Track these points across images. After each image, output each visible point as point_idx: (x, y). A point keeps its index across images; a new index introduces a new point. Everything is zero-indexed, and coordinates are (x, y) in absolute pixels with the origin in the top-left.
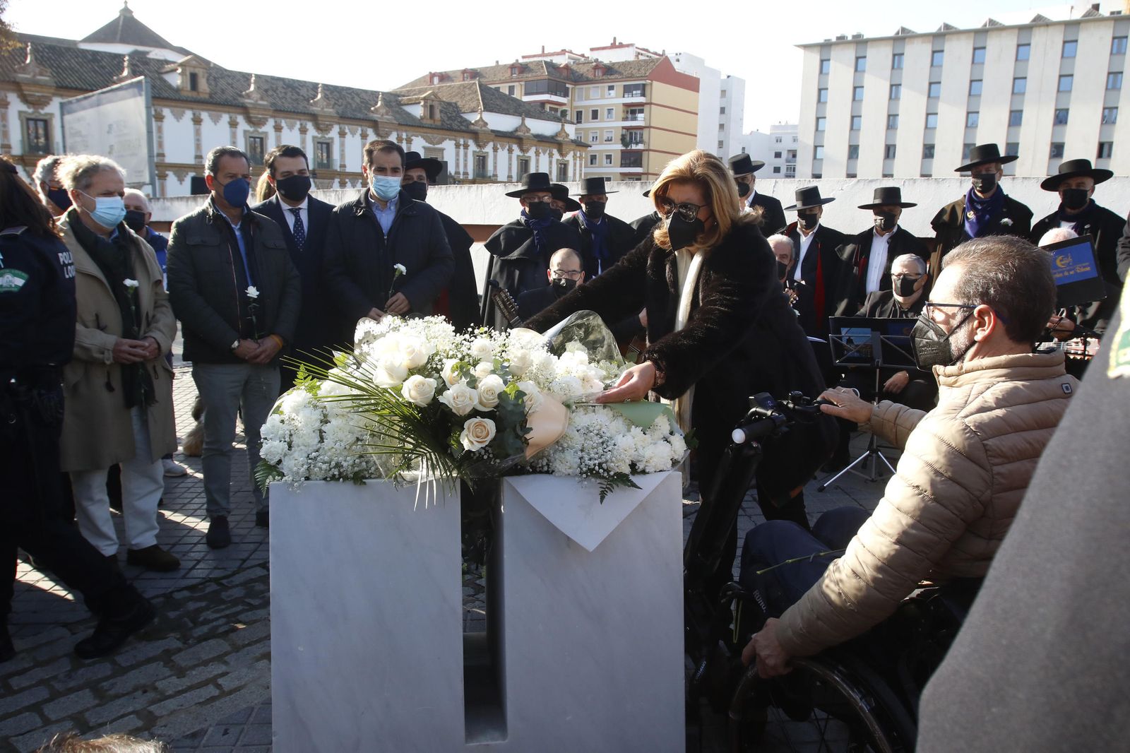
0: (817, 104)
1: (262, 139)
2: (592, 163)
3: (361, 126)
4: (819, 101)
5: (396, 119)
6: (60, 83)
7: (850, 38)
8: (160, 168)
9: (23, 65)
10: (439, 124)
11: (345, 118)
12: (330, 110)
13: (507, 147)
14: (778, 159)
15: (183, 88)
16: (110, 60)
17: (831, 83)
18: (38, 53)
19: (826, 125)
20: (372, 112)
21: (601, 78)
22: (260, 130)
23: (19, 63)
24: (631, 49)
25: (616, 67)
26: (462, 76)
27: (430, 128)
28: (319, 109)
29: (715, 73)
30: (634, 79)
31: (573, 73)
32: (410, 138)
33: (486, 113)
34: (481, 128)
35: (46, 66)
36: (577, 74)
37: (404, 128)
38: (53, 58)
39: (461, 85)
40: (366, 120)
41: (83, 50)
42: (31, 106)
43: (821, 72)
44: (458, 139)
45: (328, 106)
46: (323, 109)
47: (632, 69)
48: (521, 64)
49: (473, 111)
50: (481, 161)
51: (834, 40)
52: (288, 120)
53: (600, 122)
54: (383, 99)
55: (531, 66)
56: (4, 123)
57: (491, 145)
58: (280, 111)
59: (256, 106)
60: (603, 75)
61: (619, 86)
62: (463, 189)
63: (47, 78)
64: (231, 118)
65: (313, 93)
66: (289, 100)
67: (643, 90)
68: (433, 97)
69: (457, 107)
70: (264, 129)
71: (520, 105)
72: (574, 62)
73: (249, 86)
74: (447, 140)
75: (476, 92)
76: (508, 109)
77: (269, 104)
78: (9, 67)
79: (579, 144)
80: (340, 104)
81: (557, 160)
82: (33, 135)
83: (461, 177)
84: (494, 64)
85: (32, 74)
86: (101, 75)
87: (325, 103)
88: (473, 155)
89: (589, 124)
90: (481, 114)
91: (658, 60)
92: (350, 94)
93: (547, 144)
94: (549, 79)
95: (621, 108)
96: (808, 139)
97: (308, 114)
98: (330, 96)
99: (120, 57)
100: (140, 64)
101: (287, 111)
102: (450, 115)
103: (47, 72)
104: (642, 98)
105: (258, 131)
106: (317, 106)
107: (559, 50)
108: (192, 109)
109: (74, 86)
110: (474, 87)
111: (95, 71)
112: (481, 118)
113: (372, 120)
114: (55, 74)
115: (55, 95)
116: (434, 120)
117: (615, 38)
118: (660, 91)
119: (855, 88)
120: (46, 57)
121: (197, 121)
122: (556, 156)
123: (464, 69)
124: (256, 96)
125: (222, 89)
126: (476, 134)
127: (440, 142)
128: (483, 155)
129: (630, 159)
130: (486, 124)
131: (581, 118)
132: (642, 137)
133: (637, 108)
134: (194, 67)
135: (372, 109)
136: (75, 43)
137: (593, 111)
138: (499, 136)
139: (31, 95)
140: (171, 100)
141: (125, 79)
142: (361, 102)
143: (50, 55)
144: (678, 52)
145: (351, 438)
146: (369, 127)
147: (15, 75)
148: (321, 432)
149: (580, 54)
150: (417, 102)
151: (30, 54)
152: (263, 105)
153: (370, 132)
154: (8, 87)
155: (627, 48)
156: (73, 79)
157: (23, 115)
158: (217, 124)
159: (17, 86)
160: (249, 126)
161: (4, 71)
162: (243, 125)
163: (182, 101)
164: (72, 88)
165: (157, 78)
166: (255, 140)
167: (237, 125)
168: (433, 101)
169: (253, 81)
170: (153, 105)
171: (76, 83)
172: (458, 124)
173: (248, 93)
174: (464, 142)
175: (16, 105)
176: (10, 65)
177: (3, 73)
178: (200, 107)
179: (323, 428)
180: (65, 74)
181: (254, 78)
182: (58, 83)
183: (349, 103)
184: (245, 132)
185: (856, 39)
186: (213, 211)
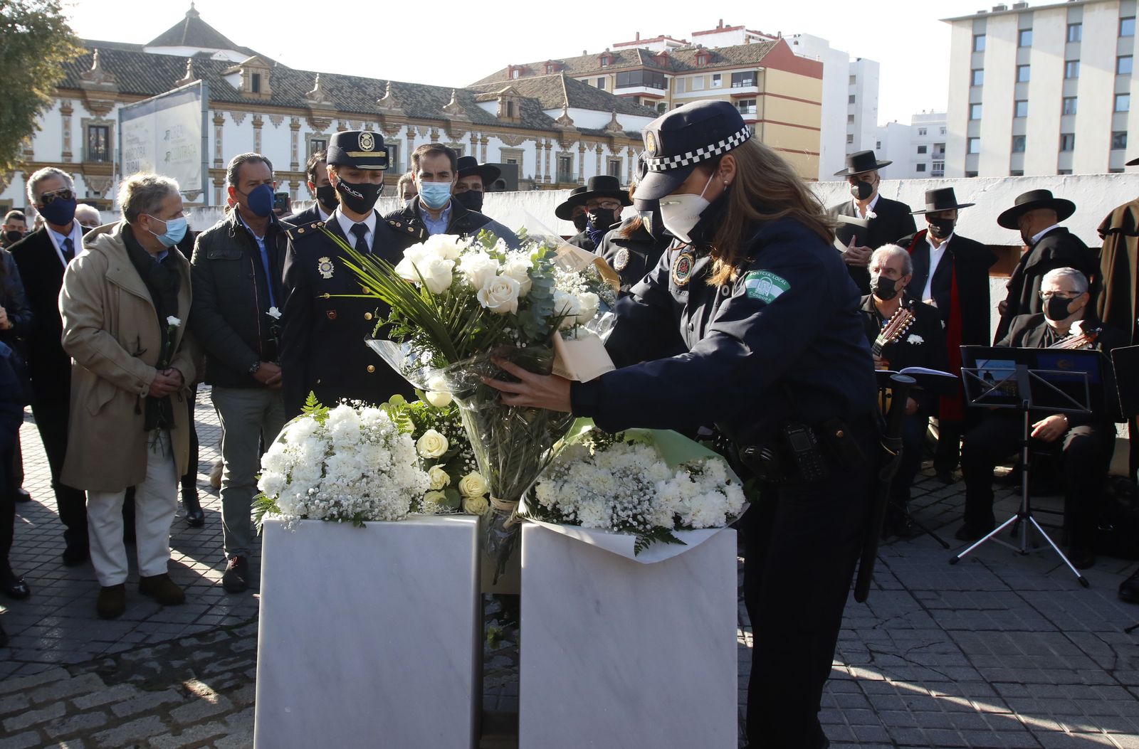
0: (970, 88)
3: (431, 126)
4: (972, 84)
5: (470, 117)
6: (123, 88)
7: (1010, 8)
8: (217, 175)
9: (88, 71)
10: (518, 122)
11: (414, 117)
12: (398, 110)
13: (596, 147)
14: (922, 155)
15: (245, 90)
16: (173, 64)
17: (988, 62)
18: (104, 59)
19: (982, 112)
20: (444, 111)
21: (705, 66)
22: (323, 133)
23: (85, 70)
24: (740, 32)
25: (723, 53)
26: (545, 69)
27: (508, 127)
28: (387, 109)
29: (842, 56)
30: (744, 66)
31: (671, 62)
32: (485, 139)
33: (571, 109)
34: (566, 126)
35: (112, 72)
36: (676, 63)
37: (480, 127)
38: (118, 63)
39: (544, 79)
40: (437, 119)
41: (147, 54)
42: (94, 112)
43: (974, 49)
44: (539, 139)
45: (396, 105)
46: (390, 108)
47: (741, 55)
48: (612, 53)
49: (557, 107)
50: (565, 163)
51: (990, 11)
52: (353, 121)
54: (457, 97)
55: (624, 56)
56: (67, 130)
57: (577, 144)
58: (345, 111)
59: (320, 108)
60: (708, 63)
61: (726, 75)
62: (543, 196)
63: (111, 84)
64: (292, 120)
65: (381, 91)
66: (355, 100)
67: (755, 78)
68: (511, 92)
69: (539, 104)
71: (610, 100)
72: (673, 49)
73: (313, 85)
74: (527, 140)
75: (561, 86)
76: (596, 105)
77: (334, 105)
78: (75, 75)
80: (409, 102)
82: (93, 143)
83: (543, 181)
84: (581, 54)
85: (97, 80)
86: (165, 81)
87: (393, 102)
88: (557, 156)
90: (566, 110)
91: (772, 43)
92: (420, 91)
94: (644, 69)
96: (959, 130)
97: (374, 114)
98: (399, 95)
99: (182, 60)
100: (203, 66)
101: (353, 112)
102: (530, 112)
103: (111, 77)
104: (754, 87)
105: (320, 134)
106: (384, 106)
107: (655, 36)
108: (253, 111)
109: (137, 91)
110: (558, 80)
111: (157, 75)
112: (566, 114)
113: (443, 120)
114: (119, 80)
115: (117, 101)
116: (513, 119)
117: (721, 21)
118: (776, 79)
120: (112, 63)
121: (257, 125)
123: (547, 60)
124: (320, 96)
125: (285, 90)
126: (561, 133)
127: (520, 142)
128: (568, 156)
130: (571, 121)
133: (748, 99)
134: (258, 68)
135: (444, 107)
136: (141, 47)
138: (587, 135)
139: (94, 102)
140: (232, 102)
141: (188, 81)
142: (433, 100)
143: (116, 60)
144: (797, 34)
145: (356, 474)
146: (440, 128)
147: (80, 82)
148: (324, 465)
149: (680, 39)
150: (494, 98)
151: (97, 60)
152: (328, 106)
153: (441, 132)
154: (73, 94)
155: (735, 31)
156: (136, 84)
157: (85, 122)
158: (278, 127)
159: (81, 93)
160: (311, 129)
161: (71, 79)
162: (305, 128)
163: (243, 103)
164: (134, 94)
165: (218, 80)
166: (317, 143)
167: (299, 127)
168: (512, 97)
169: (317, 80)
170: (214, 108)
171: (138, 88)
172: (539, 122)
173: (311, 94)
174: (546, 142)
175: (80, 112)
176: (76, 71)
177: (69, 81)
178: (261, 109)
179: (326, 461)
180: (129, 79)
181: (318, 78)
182: (122, 89)
183: (419, 102)
184: (307, 135)
185: (1018, 9)
186: (236, 222)
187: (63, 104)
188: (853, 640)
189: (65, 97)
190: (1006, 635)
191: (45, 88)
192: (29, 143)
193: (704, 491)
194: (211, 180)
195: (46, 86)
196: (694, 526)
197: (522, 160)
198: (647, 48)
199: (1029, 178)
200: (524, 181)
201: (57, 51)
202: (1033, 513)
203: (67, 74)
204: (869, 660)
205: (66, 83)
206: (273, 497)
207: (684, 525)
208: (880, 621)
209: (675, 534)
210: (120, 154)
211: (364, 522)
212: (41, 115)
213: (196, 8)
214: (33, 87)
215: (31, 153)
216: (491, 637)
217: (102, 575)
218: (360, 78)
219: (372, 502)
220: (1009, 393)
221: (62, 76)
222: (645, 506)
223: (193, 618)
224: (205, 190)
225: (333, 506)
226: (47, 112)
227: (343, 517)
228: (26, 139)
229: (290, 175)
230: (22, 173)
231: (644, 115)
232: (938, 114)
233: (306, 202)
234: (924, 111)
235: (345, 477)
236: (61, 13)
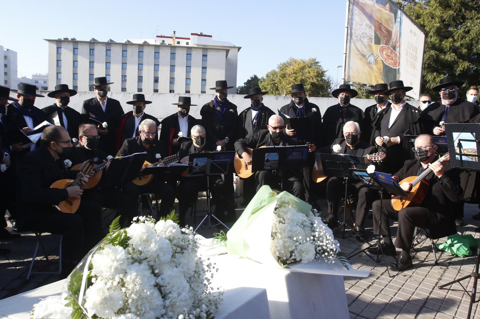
0: (57, 67)
7: (70, 40)
17: (63, 58)
43: (57, 53)
51: (63, 39)
119: (74, 61)
185: (73, 40)
232: (42, 76)
234: (37, 74)
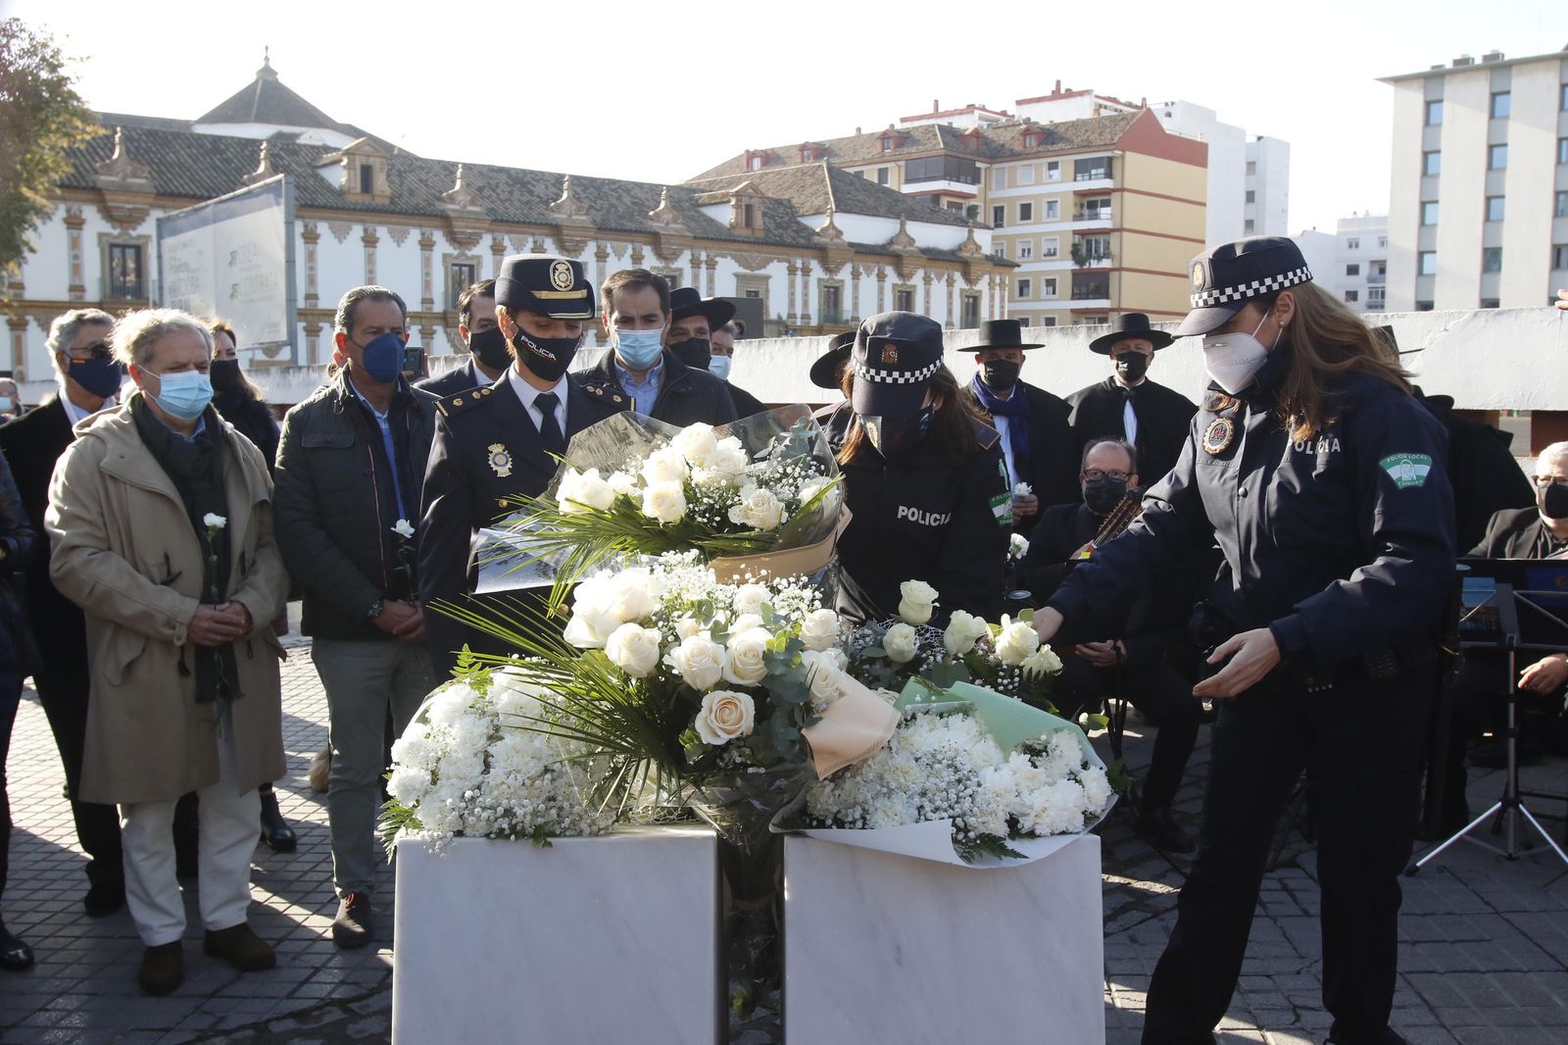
0: (1422, 178)
1: (471, 267)
2: (1021, 294)
3: (632, 241)
4: (1425, 173)
5: (689, 229)
6: (161, 186)
7: (1478, 61)
8: (310, 318)
9: (108, 161)
10: (761, 235)
11: (605, 229)
12: (581, 218)
13: (876, 271)
14: (1353, 278)
15: (349, 189)
16: (239, 150)
17: (1447, 141)
18: (131, 142)
19: (1438, 214)
20: (651, 219)
21: (1035, 150)
22: (469, 253)
23: (103, 160)
24: (1086, 99)
25: (1061, 130)
26: (799, 156)
27: (747, 242)
28: (565, 216)
29: (1234, 133)
30: (1092, 149)
31: (986, 144)
32: (712, 260)
33: (839, 214)
34: (832, 240)
35: (144, 162)
36: (994, 145)
37: (703, 243)
38: (154, 149)
39: (798, 170)
40: (640, 232)
41: (199, 135)
42: (118, 224)
43: (1427, 122)
44: (792, 259)
45: (578, 211)
46: (570, 216)
47: (1089, 133)
48: (898, 132)
49: (818, 212)
50: (832, 296)
51: (1449, 65)
52: (515, 236)
53: (1035, 223)
54: (669, 197)
55: (916, 135)
56: (76, 252)
57: (848, 267)
58: (502, 221)
59: (464, 216)
60: (1039, 145)
61: (1067, 162)
62: (802, 345)
63: (143, 181)
64: (423, 234)
65: (555, 190)
66: (517, 204)
67: (1109, 167)
68: (750, 191)
69: (791, 207)
70: (475, 251)
71: (896, 201)
72: (989, 126)
73: (454, 182)
74: (775, 262)
75: (823, 180)
76: (876, 208)
77: (485, 211)
78: (87, 166)
79: (1000, 263)
80: (598, 207)
81: (962, 290)
82: (118, 270)
83: (799, 322)
84: (853, 133)
85: (121, 175)
86: (226, 175)
87: (574, 207)
88: (819, 285)
89: (1014, 228)
90: (831, 216)
91: (1133, 115)
92: (613, 190)
93: (944, 264)
94: (946, 155)
95: (1071, 199)
96: (1406, 241)
97: (546, 224)
98: (583, 195)
99: (254, 144)
100: (285, 152)
101: (513, 222)
102: (779, 220)
103: (143, 171)
104: (1108, 180)
105: (466, 255)
106: (559, 212)
107: (963, 106)
108: (362, 222)
109: (184, 192)
110: (819, 172)
111: (216, 168)
112: (831, 223)
113: (650, 233)
114: (156, 175)
115: (153, 206)
116: (753, 230)
117: (1058, 83)
118: (1139, 168)
119: (1491, 148)
120: (144, 149)
121: (370, 242)
122: (960, 283)
123: (803, 142)
124: (463, 198)
125: (411, 190)
126: (825, 251)
127: (763, 265)
128: (835, 285)
129: (1088, 286)
130: (840, 233)
131: (1002, 219)
132: (1108, 248)
133: (1099, 198)
134: (368, 156)
136: (187, 124)
137: (1023, 206)
138: (862, 253)
139: (118, 208)
140: (331, 208)
141: (262, 177)
142: (634, 203)
143: (150, 144)
144: (1169, 101)
145: (535, 768)
146: (645, 244)
147: (95, 177)
148: (487, 755)
149: (999, 111)
150: (724, 200)
151: (120, 143)
152: (476, 213)
153: (647, 251)
154: (84, 196)
155: (1079, 98)
156: (181, 181)
157: (104, 239)
158: (402, 245)
159: (96, 194)
160: (451, 248)
161: (80, 173)
162: (442, 246)
163: (348, 210)
164: (179, 195)
165: (309, 174)
166: (460, 270)
167: (433, 245)
168: (751, 197)
169: (458, 174)
170: (302, 217)
171: (186, 187)
172: (792, 234)
173: (452, 195)
174: (803, 264)
175: (95, 224)
176: (89, 162)
177: (77, 175)
178: (377, 219)
179: (489, 749)
180: (170, 172)
181: (460, 170)
182: (159, 188)
183: (613, 206)
184: (445, 256)
185: (1490, 63)
186: (344, 391)
187: (68, 211)
188: (1268, 991)
189: (69, 200)
190: (1488, 976)
191: (40, 187)
192: (17, 271)
193: (1050, 780)
194: (301, 325)
195: (42, 184)
196: (1037, 832)
197: (767, 291)
198: (950, 123)
199: (1510, 310)
200: (771, 322)
201: (58, 130)
202: (1524, 798)
203: (74, 166)
204: (1293, 1020)
205: (72, 179)
206: (411, 804)
207: (1023, 831)
208: (1307, 962)
209: (1010, 844)
210: (161, 288)
211: (549, 839)
212: (35, 229)
213: (273, 65)
214: (22, 185)
215: (20, 286)
216: (738, 1003)
217: (147, 928)
218: (523, 171)
219: (561, 809)
220: (1488, 626)
221: (67, 169)
222: (966, 804)
223: (289, 988)
224: (292, 342)
225: (503, 816)
226: (44, 223)
227: (517, 832)
228: (12, 265)
229: (421, 318)
230: (7, 317)
231: (945, 222)
232: (1374, 218)
233: (446, 358)
234: (1355, 213)
235: (519, 772)
236: (62, 72)
